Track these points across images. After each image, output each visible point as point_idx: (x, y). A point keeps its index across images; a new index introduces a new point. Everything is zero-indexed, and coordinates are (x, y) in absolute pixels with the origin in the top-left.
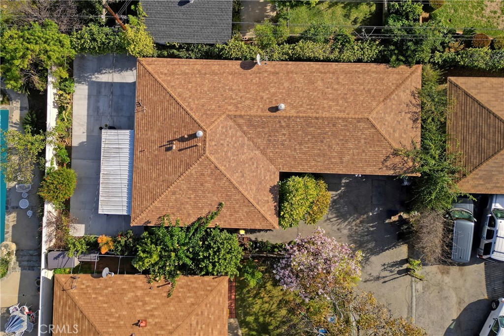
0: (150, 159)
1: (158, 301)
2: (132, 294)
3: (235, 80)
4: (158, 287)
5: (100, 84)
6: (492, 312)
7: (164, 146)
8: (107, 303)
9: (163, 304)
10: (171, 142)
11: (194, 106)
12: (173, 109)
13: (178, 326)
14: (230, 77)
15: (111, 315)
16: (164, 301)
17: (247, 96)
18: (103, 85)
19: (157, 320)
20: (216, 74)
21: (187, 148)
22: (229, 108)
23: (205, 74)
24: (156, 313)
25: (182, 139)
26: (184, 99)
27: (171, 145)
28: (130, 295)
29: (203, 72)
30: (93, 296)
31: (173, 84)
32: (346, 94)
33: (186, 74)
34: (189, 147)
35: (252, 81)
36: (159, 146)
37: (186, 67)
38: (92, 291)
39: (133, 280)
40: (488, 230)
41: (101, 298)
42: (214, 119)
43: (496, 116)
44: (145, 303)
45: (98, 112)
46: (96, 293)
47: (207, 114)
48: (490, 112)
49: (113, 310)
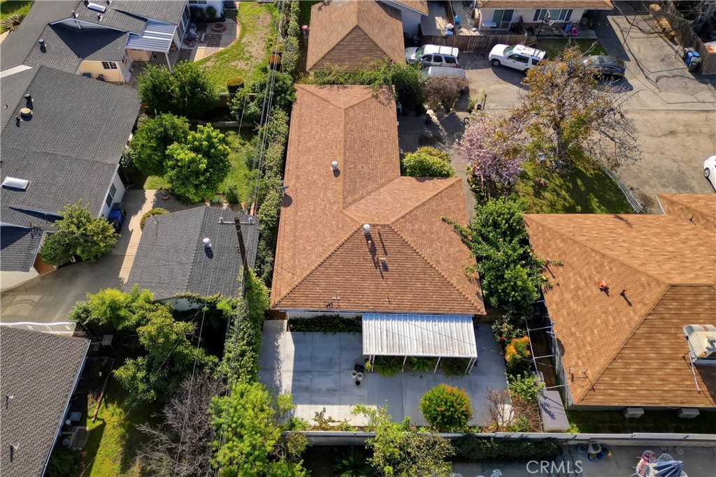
0: (398, 290)
1: (571, 274)
2: (571, 303)
3: (304, 208)
4: (554, 277)
5: (296, 388)
6: (502, 63)
7: (381, 273)
8: (592, 330)
9: (573, 269)
10: (376, 264)
11: (333, 240)
12: (337, 262)
13: (593, 250)
14: (299, 214)
15: (606, 323)
16: (570, 269)
17: (321, 196)
18: (297, 383)
19: (594, 272)
20: (296, 226)
21: (383, 245)
22: (335, 209)
23: (295, 236)
24: (586, 274)
25: (373, 251)
26: (325, 251)
27: (381, 264)
28: (573, 305)
29: (292, 238)
30: (588, 348)
31: (306, 265)
32: (321, 126)
33: (294, 254)
34: (382, 243)
35: (304, 195)
36: (381, 280)
37: (286, 256)
38: (583, 351)
39: (554, 306)
40: (434, 61)
41: (589, 339)
42: (347, 219)
43: (342, 41)
44: (578, 288)
45: (334, 390)
46: (584, 346)
47: (343, 227)
48: (338, 44)
49: (599, 321)
